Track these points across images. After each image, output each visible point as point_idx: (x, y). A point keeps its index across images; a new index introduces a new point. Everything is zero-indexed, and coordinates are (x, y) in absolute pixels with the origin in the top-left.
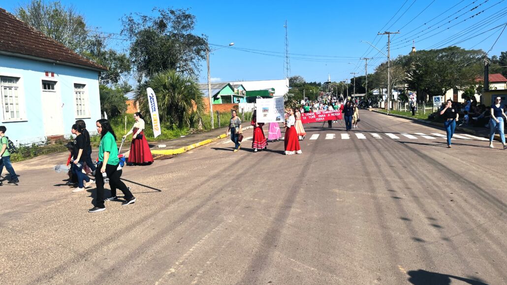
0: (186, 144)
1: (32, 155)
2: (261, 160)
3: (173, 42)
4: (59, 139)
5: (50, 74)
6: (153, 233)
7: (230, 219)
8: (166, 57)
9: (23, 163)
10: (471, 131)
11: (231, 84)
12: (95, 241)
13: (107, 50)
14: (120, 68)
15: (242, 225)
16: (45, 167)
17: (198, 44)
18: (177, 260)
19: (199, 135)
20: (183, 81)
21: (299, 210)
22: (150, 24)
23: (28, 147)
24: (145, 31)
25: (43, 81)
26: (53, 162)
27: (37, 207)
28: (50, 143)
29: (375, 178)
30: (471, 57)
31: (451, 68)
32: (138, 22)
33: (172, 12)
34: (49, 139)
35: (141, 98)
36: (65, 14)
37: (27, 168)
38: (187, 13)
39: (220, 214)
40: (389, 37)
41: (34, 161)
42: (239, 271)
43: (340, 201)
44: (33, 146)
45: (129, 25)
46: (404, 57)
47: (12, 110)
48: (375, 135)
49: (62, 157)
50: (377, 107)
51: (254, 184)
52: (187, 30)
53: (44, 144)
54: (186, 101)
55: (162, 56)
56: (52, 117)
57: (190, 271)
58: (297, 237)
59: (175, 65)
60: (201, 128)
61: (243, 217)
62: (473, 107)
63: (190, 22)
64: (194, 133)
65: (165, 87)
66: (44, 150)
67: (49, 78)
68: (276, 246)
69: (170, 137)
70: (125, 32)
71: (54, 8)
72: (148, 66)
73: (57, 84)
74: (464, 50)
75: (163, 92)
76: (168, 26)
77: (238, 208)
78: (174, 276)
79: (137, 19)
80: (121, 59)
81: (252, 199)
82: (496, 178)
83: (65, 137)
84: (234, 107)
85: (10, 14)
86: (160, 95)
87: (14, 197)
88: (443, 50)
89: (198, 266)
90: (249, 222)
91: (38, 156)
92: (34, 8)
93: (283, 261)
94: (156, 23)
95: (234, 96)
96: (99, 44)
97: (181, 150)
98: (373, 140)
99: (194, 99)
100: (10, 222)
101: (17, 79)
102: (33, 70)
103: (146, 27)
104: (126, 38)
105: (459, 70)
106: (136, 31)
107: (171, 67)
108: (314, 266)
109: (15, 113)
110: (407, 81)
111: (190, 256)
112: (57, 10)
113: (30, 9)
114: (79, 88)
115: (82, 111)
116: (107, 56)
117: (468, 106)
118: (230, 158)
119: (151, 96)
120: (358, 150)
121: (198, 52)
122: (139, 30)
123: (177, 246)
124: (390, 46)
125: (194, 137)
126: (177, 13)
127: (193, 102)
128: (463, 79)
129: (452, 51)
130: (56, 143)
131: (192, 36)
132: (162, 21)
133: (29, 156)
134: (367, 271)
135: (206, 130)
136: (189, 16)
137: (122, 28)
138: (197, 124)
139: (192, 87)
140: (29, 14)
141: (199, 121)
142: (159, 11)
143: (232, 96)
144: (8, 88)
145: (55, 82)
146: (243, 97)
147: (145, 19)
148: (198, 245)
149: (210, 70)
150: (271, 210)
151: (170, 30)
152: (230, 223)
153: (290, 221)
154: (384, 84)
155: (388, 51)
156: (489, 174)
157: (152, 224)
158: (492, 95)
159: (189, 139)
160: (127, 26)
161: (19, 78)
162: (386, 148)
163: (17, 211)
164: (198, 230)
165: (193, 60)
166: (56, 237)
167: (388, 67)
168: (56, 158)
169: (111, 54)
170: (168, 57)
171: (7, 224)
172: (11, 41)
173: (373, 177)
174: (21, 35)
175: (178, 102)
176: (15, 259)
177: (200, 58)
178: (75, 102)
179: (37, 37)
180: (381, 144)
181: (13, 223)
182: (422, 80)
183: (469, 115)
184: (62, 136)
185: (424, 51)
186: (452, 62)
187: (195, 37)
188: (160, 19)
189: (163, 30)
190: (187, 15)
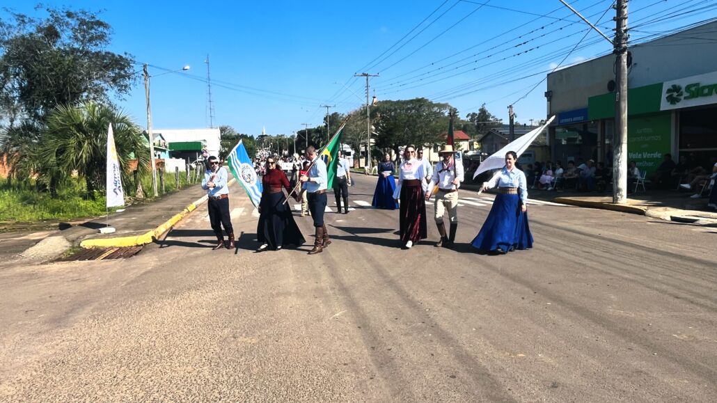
3: (74, 59)
8: (61, 82)
17: (117, 68)
22: (30, 29)
24: (24, 39)
30: (437, 111)
32: (9, 22)
33: (69, 15)
35: (15, 149)
38: (97, 19)
40: (367, 80)
52: (96, 44)
55: (55, 80)
59: (78, 99)
60: (140, 195)
63: (101, 33)
64: (133, 205)
65: (79, 127)
69: (94, 212)
72: (29, 97)
74: (431, 103)
75: (78, 136)
76: (63, 36)
79: (7, 19)
86: (73, 141)
88: (411, 101)
94: (40, 30)
95: (155, 149)
103: (25, 33)
106: (7, 39)
107: (73, 99)
110: (373, 136)
121: (114, 80)
122: (11, 37)
124: (369, 91)
131: (109, 53)
132: (52, 27)
136: (100, 24)
138: (134, 189)
139: (128, 131)
141: (137, 185)
142: (48, 10)
146: (164, 151)
147: (21, 19)
151: (68, 41)
155: (367, 96)
167: (367, 117)
170: (65, 85)
182: (392, 135)
185: (391, 102)
186: (421, 115)
187: (113, 55)
188: (51, 23)
189: (54, 42)
190: (98, 21)
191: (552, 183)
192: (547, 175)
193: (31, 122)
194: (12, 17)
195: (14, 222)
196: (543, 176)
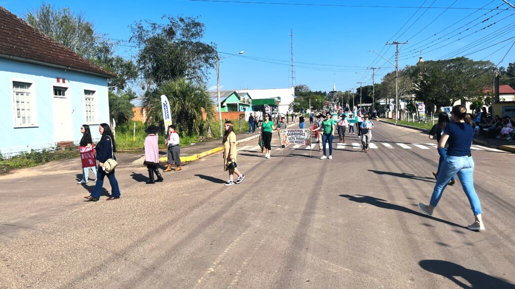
0: (198, 152)
1: (44, 161)
2: (275, 167)
3: (181, 49)
4: (69, 145)
5: (61, 81)
6: (184, 235)
7: (257, 224)
8: (174, 64)
9: (36, 169)
10: (482, 142)
11: (237, 92)
12: (129, 242)
13: (114, 57)
14: (126, 75)
15: (270, 230)
16: (59, 172)
17: (207, 52)
18: (214, 261)
19: (209, 143)
20: (193, 89)
21: (324, 216)
22: (159, 31)
23: (39, 153)
24: (154, 38)
25: (54, 86)
26: (65, 167)
27: (63, 211)
28: (60, 149)
29: (393, 186)
30: (480, 68)
31: (459, 79)
32: (147, 29)
33: (182, 20)
34: (60, 145)
35: (149, 106)
36: (74, 20)
37: (41, 173)
39: (246, 219)
40: (397, 47)
41: (46, 167)
42: (276, 271)
43: (363, 208)
44: (43, 152)
45: (138, 32)
46: (412, 67)
47: (23, 116)
48: (386, 145)
49: (73, 163)
50: (384, 117)
51: (274, 191)
52: (196, 38)
53: (54, 150)
54: (196, 108)
55: (171, 63)
56: (62, 124)
57: (229, 270)
58: (326, 241)
59: (183, 73)
60: (210, 135)
61: (270, 222)
62: (484, 119)
63: (199, 30)
64: (203, 141)
65: (175, 94)
66: (55, 156)
67: (61, 84)
68: (307, 249)
70: (134, 39)
71: (63, 14)
72: (156, 73)
73: (68, 90)
74: (471, 61)
75: (173, 99)
76: (177, 34)
77: (262, 213)
78: (214, 274)
79: (147, 27)
80: (129, 66)
81: (275, 205)
82: (512, 188)
83: (74, 143)
84: (240, 115)
85: (21, 20)
87: (36, 202)
89: (236, 266)
90: (276, 227)
91: (49, 161)
92: (43, 13)
93: (317, 262)
94: (165, 31)
95: (240, 104)
96: (107, 51)
97: (193, 158)
98: (384, 149)
99: (204, 107)
100: (39, 225)
101: (29, 85)
102: (44, 76)
103: (155, 34)
104: (135, 45)
105: (467, 81)
106: (145, 39)
107: (180, 74)
108: (347, 267)
109: (26, 118)
110: (414, 92)
111: (225, 257)
112: (66, 17)
113: (39, 15)
114: (89, 94)
115: (92, 118)
116: (114, 63)
117: (479, 117)
118: (245, 166)
119: (165, 103)
120: (371, 159)
121: (206, 61)
122: (148, 37)
123: (211, 248)
124: (399, 56)
125: (204, 144)
126: (186, 21)
127: (203, 110)
128: (471, 91)
129: (460, 61)
130: (66, 149)
131: (201, 44)
132: (171, 29)
133: (41, 161)
134: (400, 272)
135: (216, 138)
136: (198, 24)
137: (131, 35)
138: (206, 131)
139: (202, 95)
140: (37, 20)
141: (208, 129)
142: (169, 18)
143: (238, 105)
144: (20, 94)
145: (66, 89)
146: (249, 106)
147: (154, 26)
148: (231, 247)
149: (220, 79)
150: (296, 215)
151: (179, 38)
152: (258, 227)
153: (316, 226)
154: (392, 94)
155: (396, 61)
156: (506, 184)
157: (182, 228)
158: (503, 107)
159: (199, 147)
160: (136, 33)
161: (31, 84)
162: (398, 158)
163: (43, 214)
164: (228, 234)
165: (201, 68)
166: (90, 239)
167: (396, 77)
168: (68, 164)
169: (118, 61)
170: (176, 65)
171: (37, 226)
172: (23, 47)
173: (390, 186)
174: (33, 41)
175: (188, 109)
176: (55, 259)
177: (209, 66)
178: (85, 108)
179: (48, 43)
180: (393, 153)
181: (42, 225)
182: (430, 91)
183: (480, 126)
184: (72, 143)
185: (432, 62)
186: (460, 73)
187: (204, 45)
188: (169, 26)
189: (172, 38)
190: (197, 23)
191: (511, 134)
192: (506, 127)
193: (158, 88)
194: (148, 25)
195: (138, 148)
196: (504, 128)
